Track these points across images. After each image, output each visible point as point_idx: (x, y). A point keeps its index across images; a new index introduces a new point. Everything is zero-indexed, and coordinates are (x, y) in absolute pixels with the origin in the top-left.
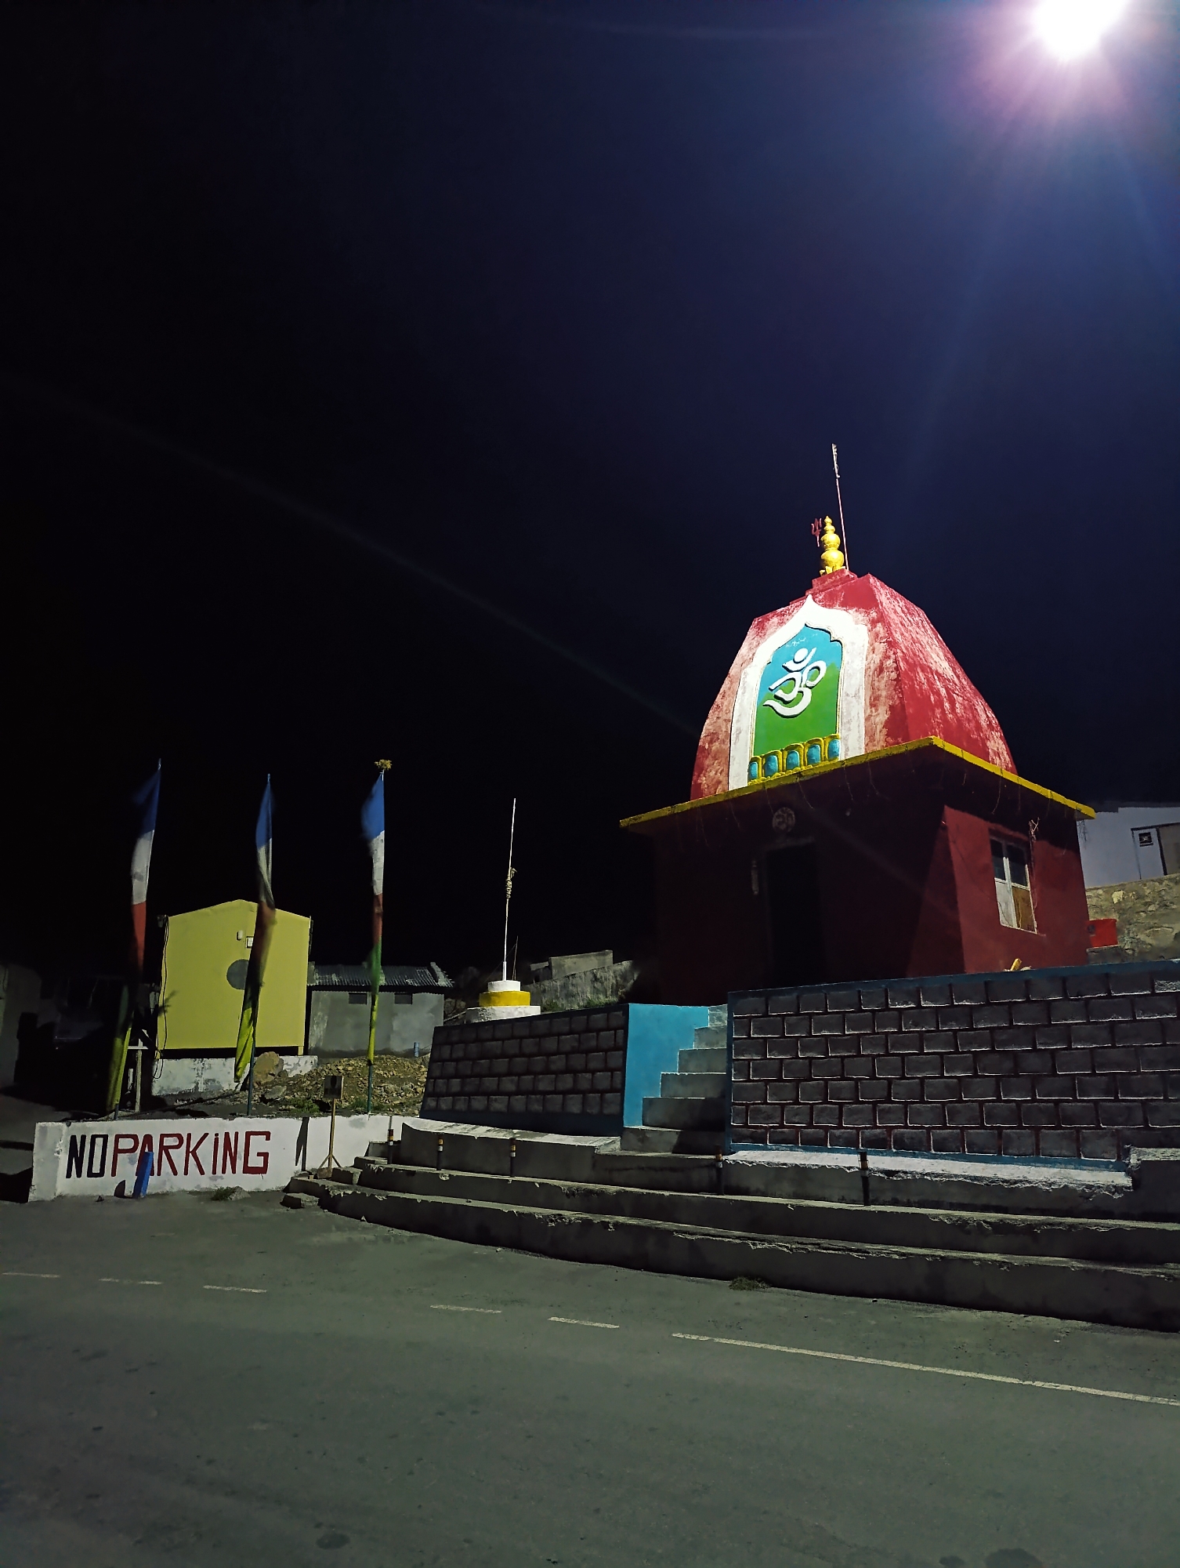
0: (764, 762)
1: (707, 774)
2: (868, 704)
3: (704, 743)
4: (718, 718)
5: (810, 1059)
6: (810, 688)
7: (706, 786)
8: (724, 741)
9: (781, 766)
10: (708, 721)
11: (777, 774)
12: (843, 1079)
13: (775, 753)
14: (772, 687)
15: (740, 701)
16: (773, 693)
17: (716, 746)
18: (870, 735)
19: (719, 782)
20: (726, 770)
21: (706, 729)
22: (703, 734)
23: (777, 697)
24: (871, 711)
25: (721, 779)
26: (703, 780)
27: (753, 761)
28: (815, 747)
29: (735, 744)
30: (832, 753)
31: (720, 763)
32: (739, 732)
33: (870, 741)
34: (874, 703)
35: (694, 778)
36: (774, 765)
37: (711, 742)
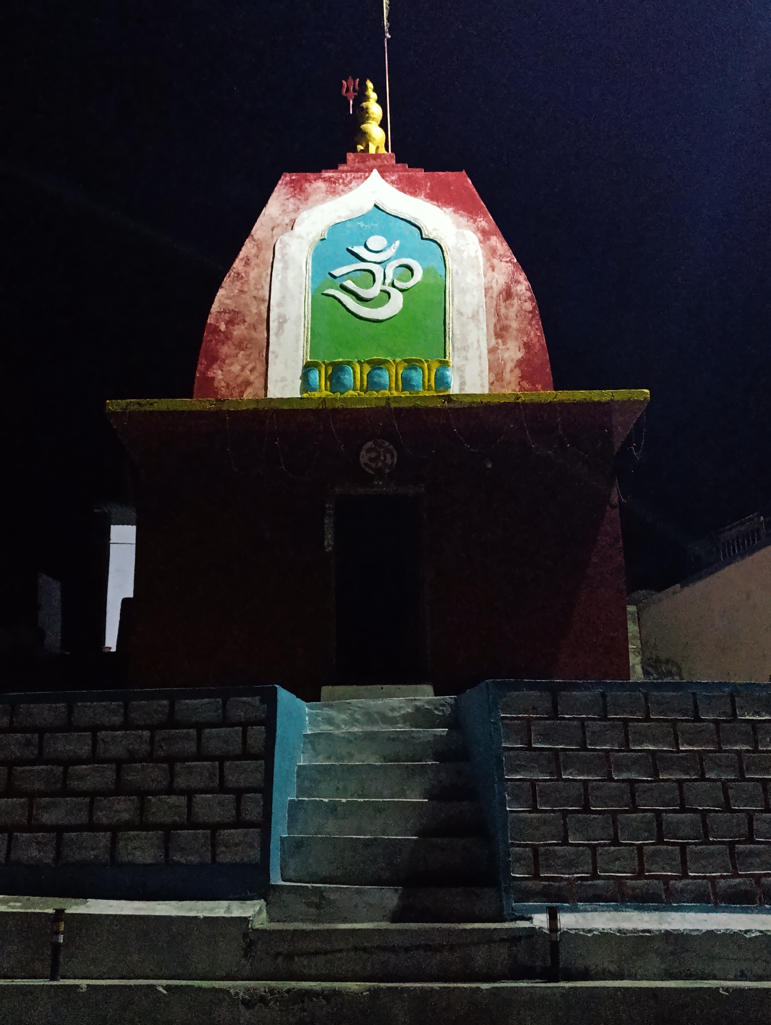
0: (330, 372)
1: (226, 368)
2: (492, 332)
3: (217, 320)
4: (242, 291)
5: (632, 782)
6: (402, 291)
7: (223, 384)
8: (254, 327)
9: (358, 383)
10: (221, 292)
11: (351, 392)
12: (683, 810)
13: (349, 363)
14: (337, 273)
15: (280, 277)
16: (338, 282)
17: (238, 331)
18: (497, 371)
19: (248, 383)
20: (260, 368)
21: (221, 303)
22: (215, 307)
23: (344, 289)
24: (497, 343)
25: (252, 378)
26: (218, 374)
27: (308, 368)
28: (415, 369)
29: (277, 335)
30: (442, 382)
31: (249, 355)
32: (283, 321)
33: (497, 380)
34: (501, 332)
35: (200, 367)
36: (348, 379)
37: (230, 323)
